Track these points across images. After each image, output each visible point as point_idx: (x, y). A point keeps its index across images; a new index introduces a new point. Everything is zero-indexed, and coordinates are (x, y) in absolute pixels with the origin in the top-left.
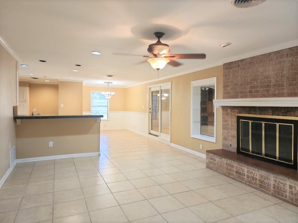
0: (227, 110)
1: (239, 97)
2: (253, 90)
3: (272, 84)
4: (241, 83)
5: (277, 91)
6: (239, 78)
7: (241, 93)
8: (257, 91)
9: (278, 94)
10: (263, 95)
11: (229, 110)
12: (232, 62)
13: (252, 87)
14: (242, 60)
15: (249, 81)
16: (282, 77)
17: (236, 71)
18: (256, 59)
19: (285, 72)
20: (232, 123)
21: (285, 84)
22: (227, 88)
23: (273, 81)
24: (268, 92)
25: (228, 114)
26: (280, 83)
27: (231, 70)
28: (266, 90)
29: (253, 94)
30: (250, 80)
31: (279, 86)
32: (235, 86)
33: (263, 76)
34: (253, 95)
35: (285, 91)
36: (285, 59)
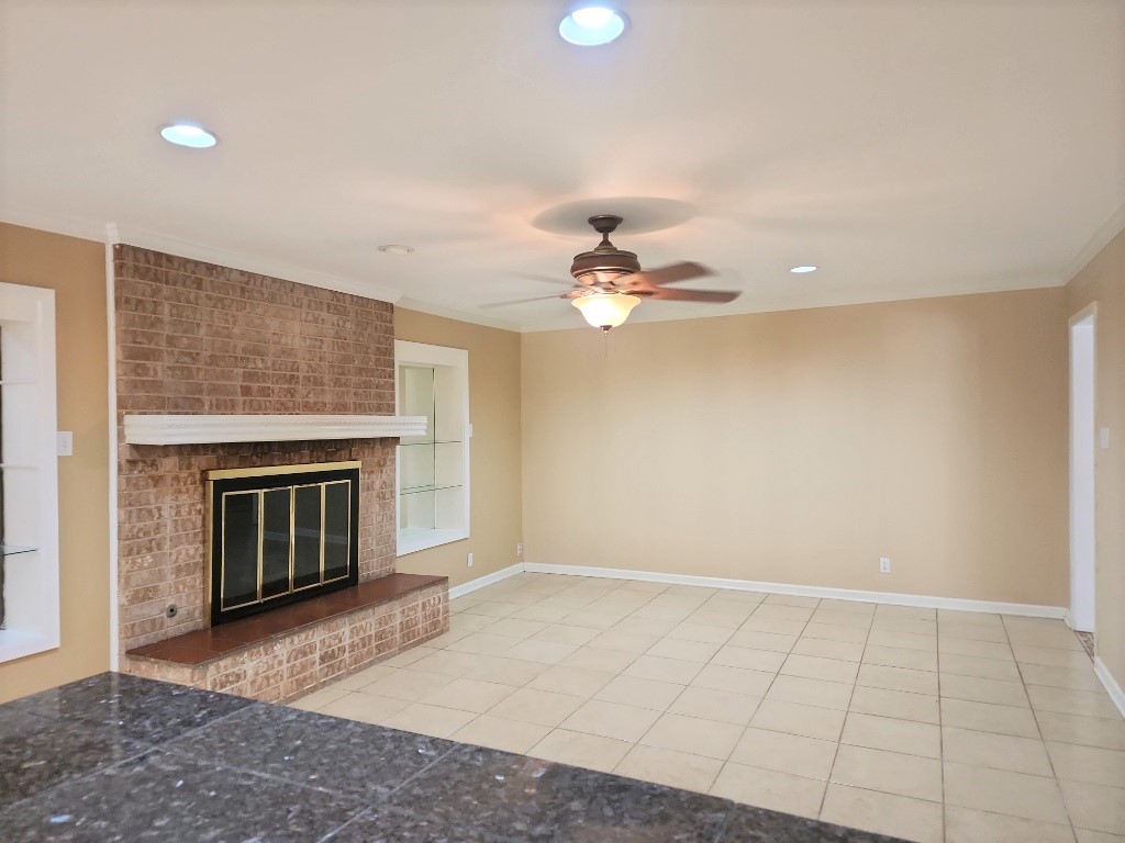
0: (153, 464)
1: (207, 408)
3: (301, 375)
4: (209, 353)
6: (203, 331)
7: (214, 390)
8: (264, 392)
10: (282, 404)
12: (169, 258)
13: (249, 376)
14: (211, 268)
15: (239, 354)
16: (321, 359)
17: (189, 302)
18: (258, 283)
19: (325, 349)
21: (326, 380)
22: (149, 364)
23: (303, 367)
24: (292, 396)
26: (317, 374)
27: (166, 290)
28: (288, 391)
29: (253, 400)
30: (244, 350)
31: (315, 383)
32: (187, 359)
33: (279, 347)
34: (255, 404)
36: (324, 314)
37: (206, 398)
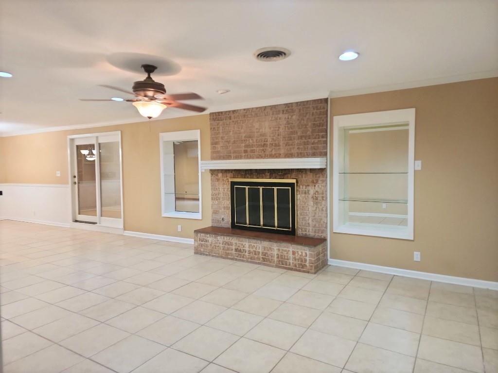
0: (217, 175)
1: (232, 158)
2: (249, 149)
3: (268, 143)
4: (233, 140)
5: (273, 151)
6: (231, 133)
7: (234, 152)
8: (253, 151)
9: (275, 154)
10: (260, 155)
11: (220, 175)
12: (222, 113)
13: (246, 146)
14: (234, 111)
15: (243, 139)
16: (278, 135)
17: (227, 125)
18: (250, 111)
19: (281, 130)
20: (224, 191)
21: (281, 144)
22: (216, 146)
23: (270, 140)
24: (264, 152)
25: (218, 180)
26: (277, 142)
27: (221, 123)
28: (263, 150)
29: (248, 154)
30: (245, 137)
31: (276, 145)
32: (227, 143)
33: (259, 133)
34: (249, 156)
35: (282, 152)
36: (281, 115)
37: (232, 155)
